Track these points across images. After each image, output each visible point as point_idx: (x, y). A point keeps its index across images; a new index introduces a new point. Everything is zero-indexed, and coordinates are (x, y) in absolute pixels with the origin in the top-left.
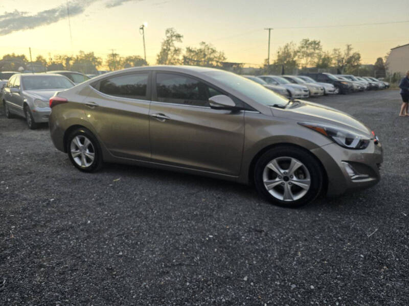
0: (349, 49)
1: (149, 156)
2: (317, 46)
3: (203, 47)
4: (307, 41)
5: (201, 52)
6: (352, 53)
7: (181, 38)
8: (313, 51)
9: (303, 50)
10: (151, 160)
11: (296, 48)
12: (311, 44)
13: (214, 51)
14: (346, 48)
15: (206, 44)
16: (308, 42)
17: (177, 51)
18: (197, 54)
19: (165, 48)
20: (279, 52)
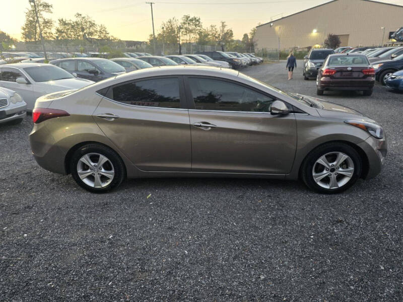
0: (223, 26)
1: (188, 166)
2: (197, 23)
3: (79, 20)
4: (188, 17)
5: (78, 24)
6: (226, 29)
7: (50, 8)
8: (194, 27)
9: (185, 26)
10: (191, 169)
11: (179, 24)
12: (191, 20)
13: (92, 25)
14: (221, 25)
15: (83, 16)
16: (189, 19)
17: (47, 23)
18: (73, 27)
19: (31, 19)
20: (163, 28)
